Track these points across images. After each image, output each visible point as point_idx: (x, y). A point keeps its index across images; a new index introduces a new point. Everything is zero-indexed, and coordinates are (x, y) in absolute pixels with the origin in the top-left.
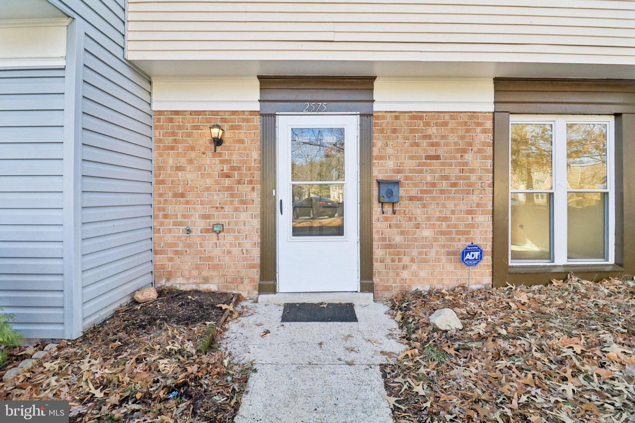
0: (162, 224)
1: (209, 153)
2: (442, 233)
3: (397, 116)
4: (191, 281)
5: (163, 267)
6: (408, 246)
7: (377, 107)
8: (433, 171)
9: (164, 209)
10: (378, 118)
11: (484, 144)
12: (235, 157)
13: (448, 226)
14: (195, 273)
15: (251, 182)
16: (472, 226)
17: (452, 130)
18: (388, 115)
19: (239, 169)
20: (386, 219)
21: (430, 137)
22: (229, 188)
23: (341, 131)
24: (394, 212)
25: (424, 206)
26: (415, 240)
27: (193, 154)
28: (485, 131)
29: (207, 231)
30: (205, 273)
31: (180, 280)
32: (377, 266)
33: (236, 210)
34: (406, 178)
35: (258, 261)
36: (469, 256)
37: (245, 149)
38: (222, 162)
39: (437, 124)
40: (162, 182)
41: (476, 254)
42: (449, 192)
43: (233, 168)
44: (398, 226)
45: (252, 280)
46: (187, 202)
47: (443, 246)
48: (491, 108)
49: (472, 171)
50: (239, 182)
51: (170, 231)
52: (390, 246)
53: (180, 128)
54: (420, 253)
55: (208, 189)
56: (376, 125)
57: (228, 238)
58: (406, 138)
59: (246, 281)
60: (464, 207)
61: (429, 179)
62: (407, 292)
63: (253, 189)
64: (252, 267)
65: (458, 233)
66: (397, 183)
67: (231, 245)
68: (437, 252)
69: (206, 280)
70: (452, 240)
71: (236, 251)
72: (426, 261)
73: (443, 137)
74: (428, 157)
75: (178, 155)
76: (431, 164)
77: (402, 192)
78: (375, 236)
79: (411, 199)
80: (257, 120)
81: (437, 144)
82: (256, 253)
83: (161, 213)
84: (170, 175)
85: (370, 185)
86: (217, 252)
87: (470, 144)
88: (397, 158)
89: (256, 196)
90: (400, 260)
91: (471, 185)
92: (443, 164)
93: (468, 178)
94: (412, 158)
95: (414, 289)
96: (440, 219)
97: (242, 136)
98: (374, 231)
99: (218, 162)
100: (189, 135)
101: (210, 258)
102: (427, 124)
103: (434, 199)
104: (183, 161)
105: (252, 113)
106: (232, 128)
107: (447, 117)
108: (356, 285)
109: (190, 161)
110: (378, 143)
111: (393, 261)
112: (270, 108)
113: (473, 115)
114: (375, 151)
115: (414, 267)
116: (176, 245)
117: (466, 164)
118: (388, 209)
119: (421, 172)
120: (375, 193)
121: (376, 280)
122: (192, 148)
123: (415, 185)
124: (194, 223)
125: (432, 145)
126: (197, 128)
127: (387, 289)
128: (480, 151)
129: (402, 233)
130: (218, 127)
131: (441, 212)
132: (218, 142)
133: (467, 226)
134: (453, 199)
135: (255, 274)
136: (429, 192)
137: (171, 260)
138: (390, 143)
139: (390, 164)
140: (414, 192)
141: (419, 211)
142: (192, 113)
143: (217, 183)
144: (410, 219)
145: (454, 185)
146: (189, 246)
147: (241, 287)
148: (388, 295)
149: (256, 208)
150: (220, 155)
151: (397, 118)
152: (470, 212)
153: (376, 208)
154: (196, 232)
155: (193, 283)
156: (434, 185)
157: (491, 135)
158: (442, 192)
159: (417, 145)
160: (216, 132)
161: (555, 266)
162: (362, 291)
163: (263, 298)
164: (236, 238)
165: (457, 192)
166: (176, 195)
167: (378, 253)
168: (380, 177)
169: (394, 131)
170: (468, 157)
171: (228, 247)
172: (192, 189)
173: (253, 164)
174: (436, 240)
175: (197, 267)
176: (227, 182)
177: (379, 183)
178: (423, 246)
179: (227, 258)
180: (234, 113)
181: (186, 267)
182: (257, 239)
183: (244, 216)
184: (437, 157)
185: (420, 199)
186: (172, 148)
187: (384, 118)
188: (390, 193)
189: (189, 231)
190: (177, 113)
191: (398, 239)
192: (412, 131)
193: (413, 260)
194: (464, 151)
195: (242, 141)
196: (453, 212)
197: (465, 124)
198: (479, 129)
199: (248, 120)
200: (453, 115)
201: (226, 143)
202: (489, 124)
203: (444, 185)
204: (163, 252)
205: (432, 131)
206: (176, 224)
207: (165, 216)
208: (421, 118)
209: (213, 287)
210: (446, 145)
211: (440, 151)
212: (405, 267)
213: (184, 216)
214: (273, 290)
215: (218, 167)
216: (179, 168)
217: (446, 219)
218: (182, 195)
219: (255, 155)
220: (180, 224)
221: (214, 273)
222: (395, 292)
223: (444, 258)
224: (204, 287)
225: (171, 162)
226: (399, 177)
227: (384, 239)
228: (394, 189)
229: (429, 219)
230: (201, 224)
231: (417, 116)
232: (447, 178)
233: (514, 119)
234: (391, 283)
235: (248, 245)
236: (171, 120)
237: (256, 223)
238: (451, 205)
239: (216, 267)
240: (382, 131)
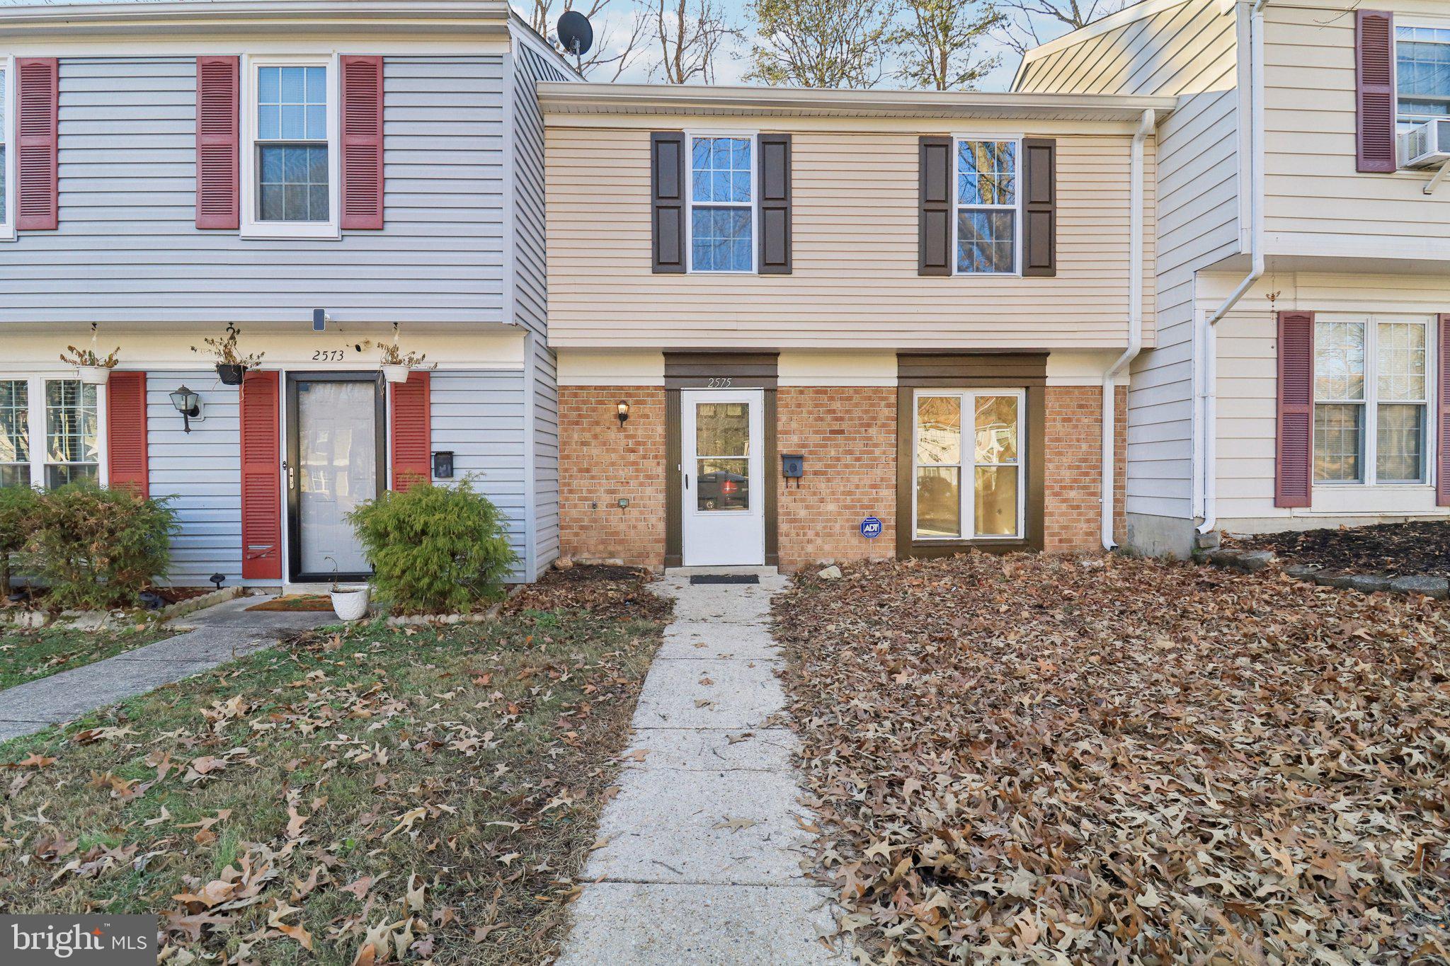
0: (567, 499)
1: (614, 428)
2: (846, 507)
3: (801, 390)
4: (597, 555)
5: (568, 542)
6: (813, 521)
7: (781, 382)
8: (837, 446)
9: (569, 485)
10: (782, 392)
11: (888, 418)
12: (640, 432)
13: (852, 500)
14: (601, 547)
15: (656, 457)
16: (876, 500)
17: (857, 405)
18: (793, 389)
19: (644, 444)
20: (791, 494)
21: (834, 411)
22: (635, 463)
23: (745, 407)
24: (798, 487)
25: (829, 480)
26: (820, 514)
27: (598, 429)
28: (888, 406)
29: (612, 506)
30: (611, 548)
31: (586, 555)
32: (782, 540)
33: (641, 484)
34: (811, 453)
35: (663, 535)
36: (868, 528)
37: (650, 424)
38: (627, 437)
39: (841, 399)
40: (568, 457)
41: (876, 526)
42: (854, 466)
43: (638, 443)
44: (803, 500)
45: (658, 554)
46: (593, 478)
47: (848, 520)
48: (895, 383)
49: (876, 445)
50: (644, 457)
51: (575, 506)
52: (794, 521)
53: (584, 402)
54: (825, 528)
55: (613, 464)
56: (781, 399)
57: (633, 513)
58: (810, 413)
59: (651, 556)
60: (868, 482)
61: (833, 453)
62: (810, 565)
63: (658, 464)
64: (657, 541)
65: (862, 507)
66: (801, 458)
67: (637, 520)
68: (842, 527)
69: (612, 555)
70: (857, 514)
71: (641, 525)
72: (830, 535)
73: (847, 412)
74: (833, 432)
75: (583, 430)
76: (835, 439)
77: (806, 466)
78: (780, 510)
79: (816, 473)
80: (661, 395)
81: (841, 419)
82: (661, 527)
83: (566, 489)
84: (575, 451)
85: (775, 460)
86: (622, 527)
87: (874, 418)
88: (801, 433)
89: (660, 471)
90: (805, 534)
91: (875, 459)
92: (847, 439)
93: (872, 452)
94: (816, 432)
95: (818, 563)
96: (844, 493)
97: (647, 411)
98: (779, 504)
99: (622, 437)
100: (594, 410)
101: (617, 533)
102: (832, 399)
103: (838, 473)
104: (587, 436)
105: (656, 388)
106: (637, 403)
107: (851, 391)
108: (760, 559)
109: (595, 437)
110: (783, 417)
111: (798, 535)
112: (675, 384)
113: (877, 390)
114: (780, 426)
115: (819, 541)
116: (581, 520)
117: (870, 438)
118: (793, 483)
119: (825, 446)
120: (780, 468)
121: (781, 553)
122: (597, 423)
123: (820, 459)
124: (599, 498)
125: (837, 419)
126: (601, 403)
127: (792, 562)
128: (884, 425)
129: (807, 507)
130: (624, 402)
131: (844, 486)
132: (623, 417)
133: (870, 500)
134: (858, 473)
135: (661, 548)
136: (835, 466)
137: (576, 534)
138: (795, 417)
139: (795, 439)
140: (819, 466)
141: (823, 485)
142: (596, 388)
143: (623, 458)
144: (814, 494)
145: (858, 459)
146: (595, 521)
147: (647, 561)
148: (792, 568)
149: (661, 482)
150: (625, 430)
151: (801, 392)
152: (874, 486)
153: (781, 483)
154: (602, 507)
155: (599, 558)
156: (838, 459)
157: (895, 409)
158: (846, 466)
159: (821, 419)
160: (622, 408)
161: (962, 541)
162: (767, 564)
163: (669, 571)
164: (642, 513)
165: (861, 466)
166: (581, 471)
167: (783, 527)
168: (785, 451)
169: (799, 406)
170: (873, 431)
171: (633, 522)
172: (597, 464)
173: (658, 439)
174: (839, 514)
175: (603, 542)
176: (632, 457)
177: (784, 457)
178: (828, 521)
179: (633, 532)
180: (639, 388)
181: (592, 542)
182: (662, 513)
183: (649, 491)
184: (842, 432)
185: (825, 473)
186: (577, 423)
187: (788, 393)
188: (794, 468)
189: (594, 506)
190: (582, 388)
191: (802, 513)
192: (816, 406)
193: (817, 534)
194: (869, 425)
195: (647, 416)
196: (857, 487)
197: (869, 398)
198: (883, 403)
199: (652, 395)
200: (857, 390)
201: (631, 419)
202: (893, 399)
203: (848, 459)
204: (570, 527)
205: (837, 405)
206: (581, 499)
207: (571, 491)
208: (825, 392)
209: (619, 562)
210: (851, 419)
211: (845, 425)
212: (809, 541)
213: (589, 491)
214: (679, 563)
215: (623, 442)
216: (584, 444)
217: (850, 493)
218: (588, 471)
219: (660, 429)
220: (586, 499)
221: (620, 548)
222: (800, 565)
223: (848, 532)
224: (611, 561)
225: (576, 436)
226: (803, 451)
227: (788, 514)
228: (798, 463)
229: (833, 493)
230: (605, 499)
231: (821, 391)
232: (850, 452)
233: (919, 393)
234: (795, 557)
235: (653, 519)
236: (576, 395)
237: (661, 498)
238: (855, 479)
239: (621, 542)
240: (787, 406)
